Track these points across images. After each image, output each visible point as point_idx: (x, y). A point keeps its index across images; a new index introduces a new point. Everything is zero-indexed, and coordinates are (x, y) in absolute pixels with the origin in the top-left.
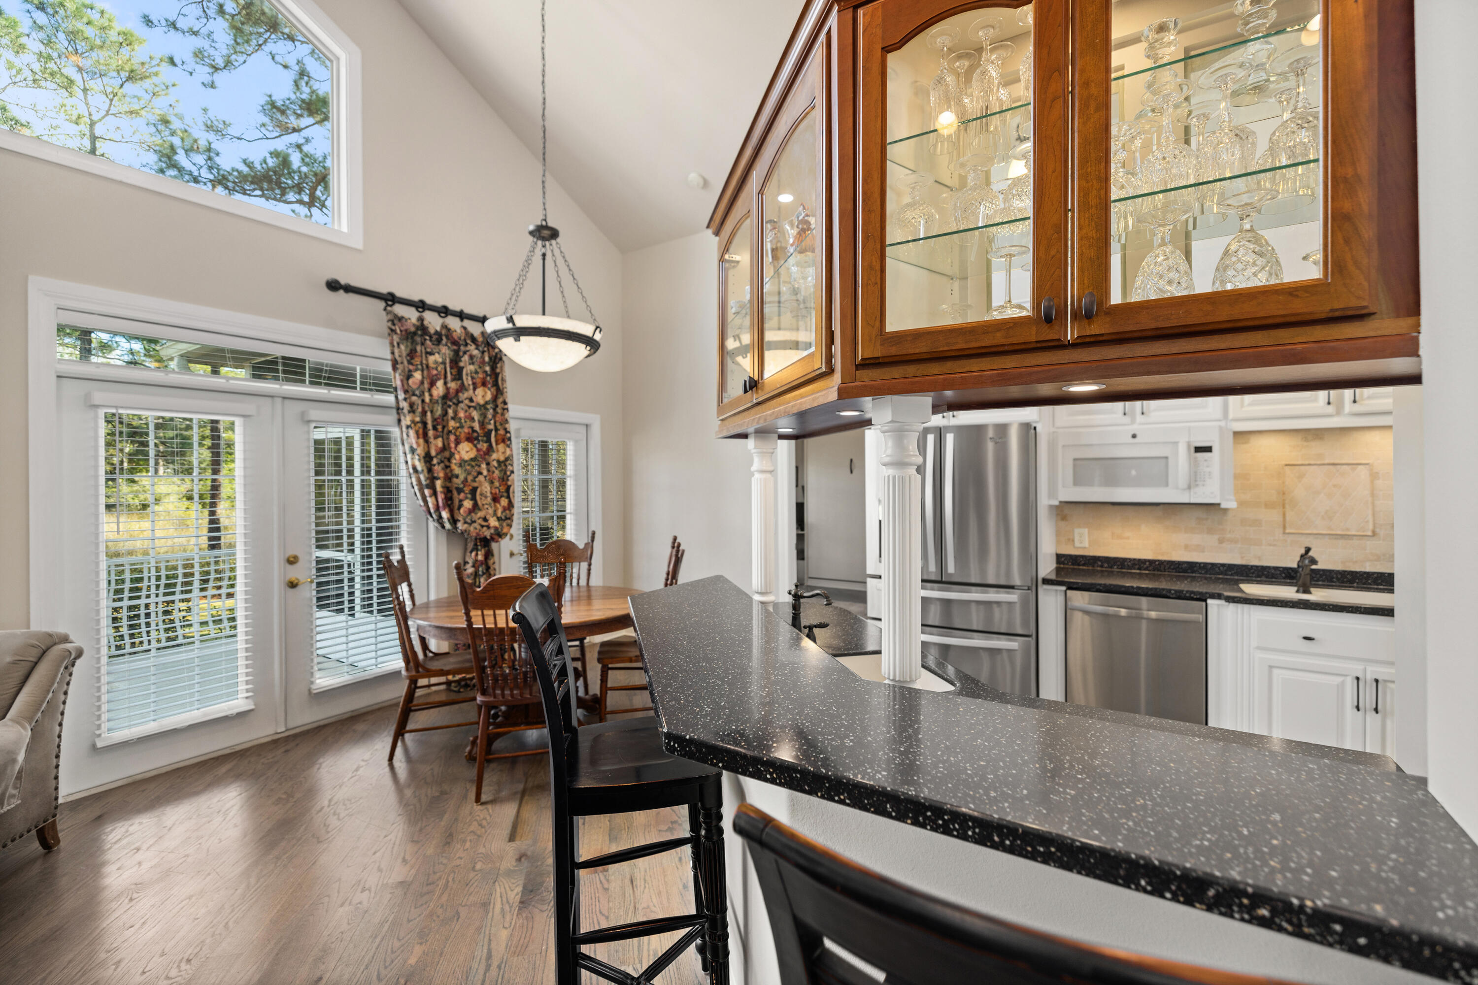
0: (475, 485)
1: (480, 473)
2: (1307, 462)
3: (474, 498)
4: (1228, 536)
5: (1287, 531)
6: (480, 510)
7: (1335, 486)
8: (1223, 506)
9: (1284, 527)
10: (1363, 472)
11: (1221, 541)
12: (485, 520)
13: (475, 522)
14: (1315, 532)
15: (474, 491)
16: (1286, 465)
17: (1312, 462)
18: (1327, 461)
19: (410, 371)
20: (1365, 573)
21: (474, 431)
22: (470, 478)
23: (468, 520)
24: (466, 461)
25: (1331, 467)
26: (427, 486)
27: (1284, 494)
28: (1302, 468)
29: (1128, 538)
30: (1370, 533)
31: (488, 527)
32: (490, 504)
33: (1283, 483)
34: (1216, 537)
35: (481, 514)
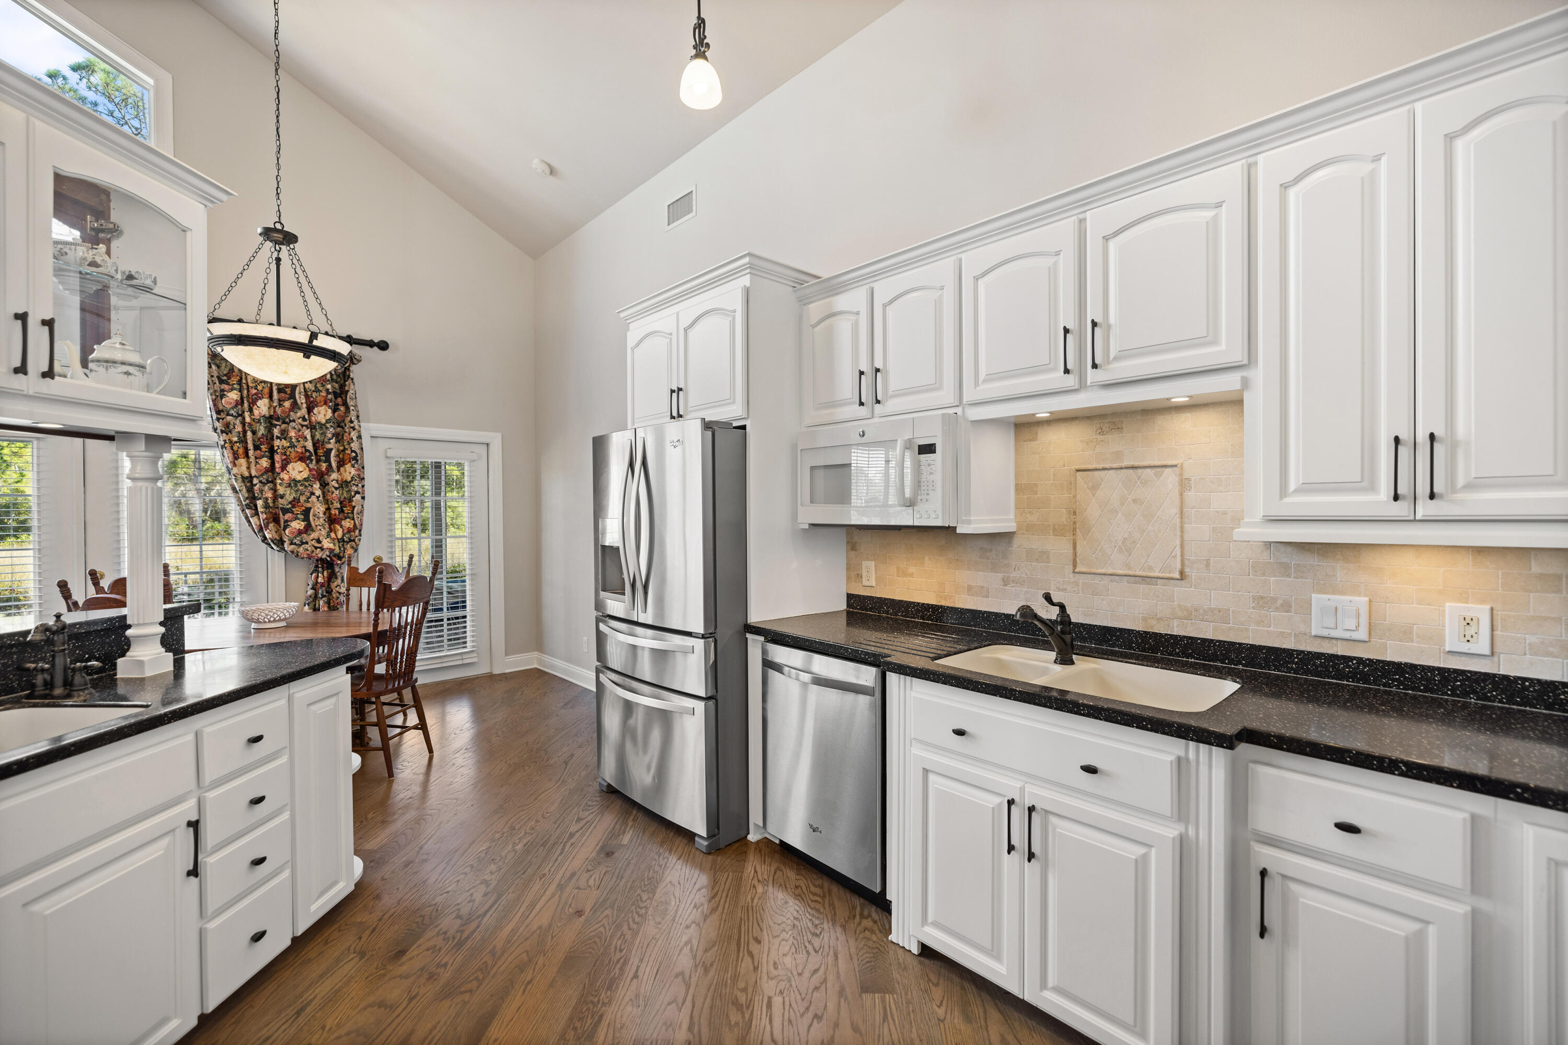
0: (309, 505)
1: (313, 494)
2: (1101, 466)
3: (306, 519)
4: (1014, 575)
5: (1077, 570)
6: (313, 531)
7: (1134, 501)
8: (958, 531)
9: (1075, 566)
10: (1170, 477)
11: (1006, 582)
12: (319, 541)
13: (307, 543)
14: (1110, 571)
15: (307, 512)
16: (1078, 471)
17: (1107, 466)
18: (1123, 465)
19: (223, 390)
20: (1171, 636)
21: (307, 451)
22: (303, 499)
23: (297, 541)
24: (299, 481)
25: (1131, 471)
26: (248, 506)
27: (1075, 513)
28: (1096, 473)
29: (912, 575)
30: (1177, 575)
31: (322, 549)
32: (323, 525)
33: (1075, 497)
34: (1000, 575)
35: (314, 535)
